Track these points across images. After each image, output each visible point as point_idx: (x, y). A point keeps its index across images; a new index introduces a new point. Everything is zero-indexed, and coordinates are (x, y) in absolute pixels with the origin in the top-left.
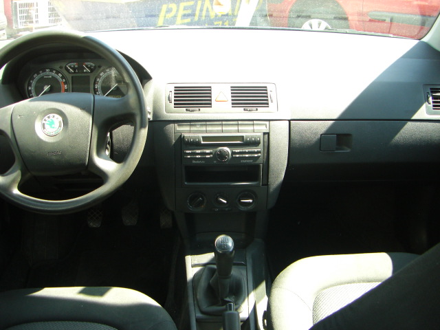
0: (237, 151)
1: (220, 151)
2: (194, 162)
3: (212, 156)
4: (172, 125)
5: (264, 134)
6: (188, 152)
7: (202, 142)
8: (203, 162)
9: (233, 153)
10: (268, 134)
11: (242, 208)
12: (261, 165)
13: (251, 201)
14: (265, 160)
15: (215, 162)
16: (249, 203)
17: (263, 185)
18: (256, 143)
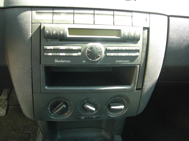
0: (111, 48)
1: (91, 48)
2: (56, 61)
3: (80, 54)
4: (28, 13)
5: (144, 28)
6: (49, 48)
7: (68, 36)
8: (69, 61)
9: (107, 51)
10: (148, 29)
11: (112, 115)
12: (138, 66)
13: (122, 107)
14: (143, 61)
15: (84, 62)
16: (121, 110)
17: (137, 89)
18: (135, 40)
